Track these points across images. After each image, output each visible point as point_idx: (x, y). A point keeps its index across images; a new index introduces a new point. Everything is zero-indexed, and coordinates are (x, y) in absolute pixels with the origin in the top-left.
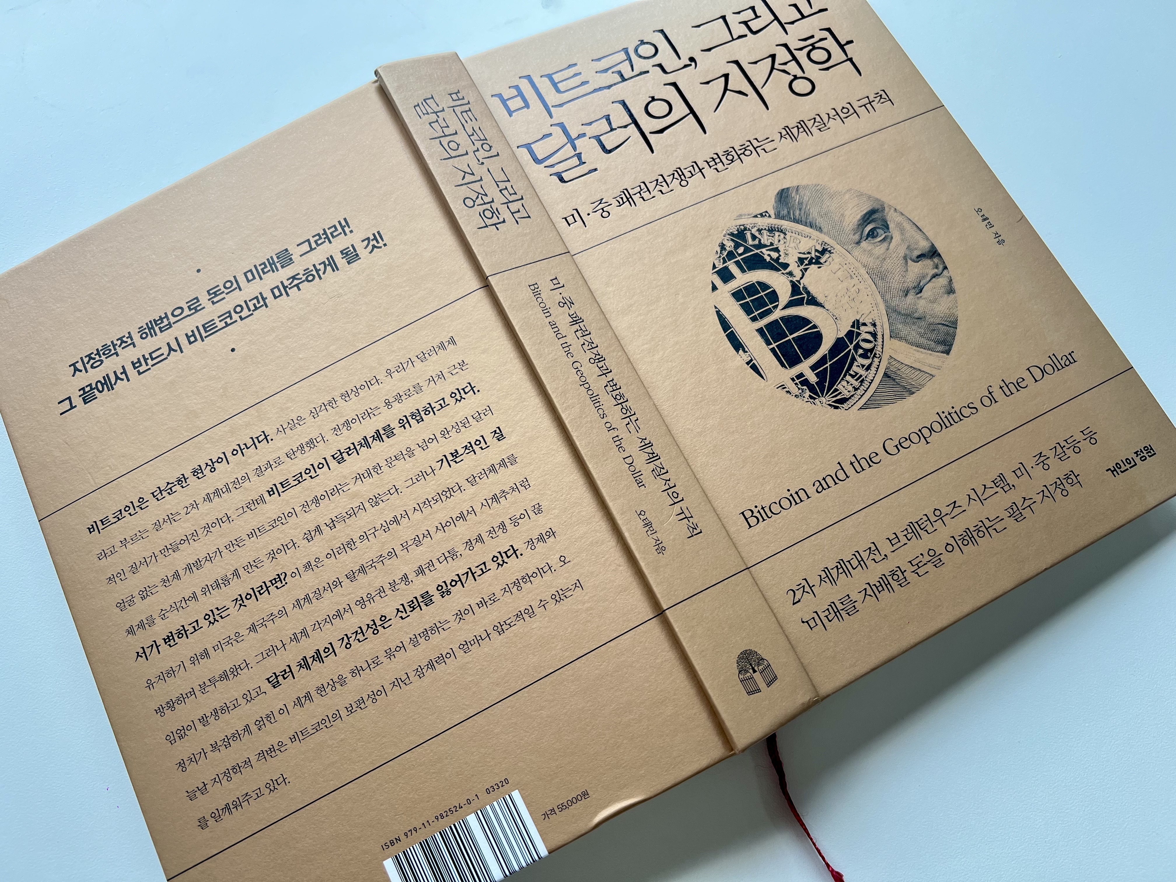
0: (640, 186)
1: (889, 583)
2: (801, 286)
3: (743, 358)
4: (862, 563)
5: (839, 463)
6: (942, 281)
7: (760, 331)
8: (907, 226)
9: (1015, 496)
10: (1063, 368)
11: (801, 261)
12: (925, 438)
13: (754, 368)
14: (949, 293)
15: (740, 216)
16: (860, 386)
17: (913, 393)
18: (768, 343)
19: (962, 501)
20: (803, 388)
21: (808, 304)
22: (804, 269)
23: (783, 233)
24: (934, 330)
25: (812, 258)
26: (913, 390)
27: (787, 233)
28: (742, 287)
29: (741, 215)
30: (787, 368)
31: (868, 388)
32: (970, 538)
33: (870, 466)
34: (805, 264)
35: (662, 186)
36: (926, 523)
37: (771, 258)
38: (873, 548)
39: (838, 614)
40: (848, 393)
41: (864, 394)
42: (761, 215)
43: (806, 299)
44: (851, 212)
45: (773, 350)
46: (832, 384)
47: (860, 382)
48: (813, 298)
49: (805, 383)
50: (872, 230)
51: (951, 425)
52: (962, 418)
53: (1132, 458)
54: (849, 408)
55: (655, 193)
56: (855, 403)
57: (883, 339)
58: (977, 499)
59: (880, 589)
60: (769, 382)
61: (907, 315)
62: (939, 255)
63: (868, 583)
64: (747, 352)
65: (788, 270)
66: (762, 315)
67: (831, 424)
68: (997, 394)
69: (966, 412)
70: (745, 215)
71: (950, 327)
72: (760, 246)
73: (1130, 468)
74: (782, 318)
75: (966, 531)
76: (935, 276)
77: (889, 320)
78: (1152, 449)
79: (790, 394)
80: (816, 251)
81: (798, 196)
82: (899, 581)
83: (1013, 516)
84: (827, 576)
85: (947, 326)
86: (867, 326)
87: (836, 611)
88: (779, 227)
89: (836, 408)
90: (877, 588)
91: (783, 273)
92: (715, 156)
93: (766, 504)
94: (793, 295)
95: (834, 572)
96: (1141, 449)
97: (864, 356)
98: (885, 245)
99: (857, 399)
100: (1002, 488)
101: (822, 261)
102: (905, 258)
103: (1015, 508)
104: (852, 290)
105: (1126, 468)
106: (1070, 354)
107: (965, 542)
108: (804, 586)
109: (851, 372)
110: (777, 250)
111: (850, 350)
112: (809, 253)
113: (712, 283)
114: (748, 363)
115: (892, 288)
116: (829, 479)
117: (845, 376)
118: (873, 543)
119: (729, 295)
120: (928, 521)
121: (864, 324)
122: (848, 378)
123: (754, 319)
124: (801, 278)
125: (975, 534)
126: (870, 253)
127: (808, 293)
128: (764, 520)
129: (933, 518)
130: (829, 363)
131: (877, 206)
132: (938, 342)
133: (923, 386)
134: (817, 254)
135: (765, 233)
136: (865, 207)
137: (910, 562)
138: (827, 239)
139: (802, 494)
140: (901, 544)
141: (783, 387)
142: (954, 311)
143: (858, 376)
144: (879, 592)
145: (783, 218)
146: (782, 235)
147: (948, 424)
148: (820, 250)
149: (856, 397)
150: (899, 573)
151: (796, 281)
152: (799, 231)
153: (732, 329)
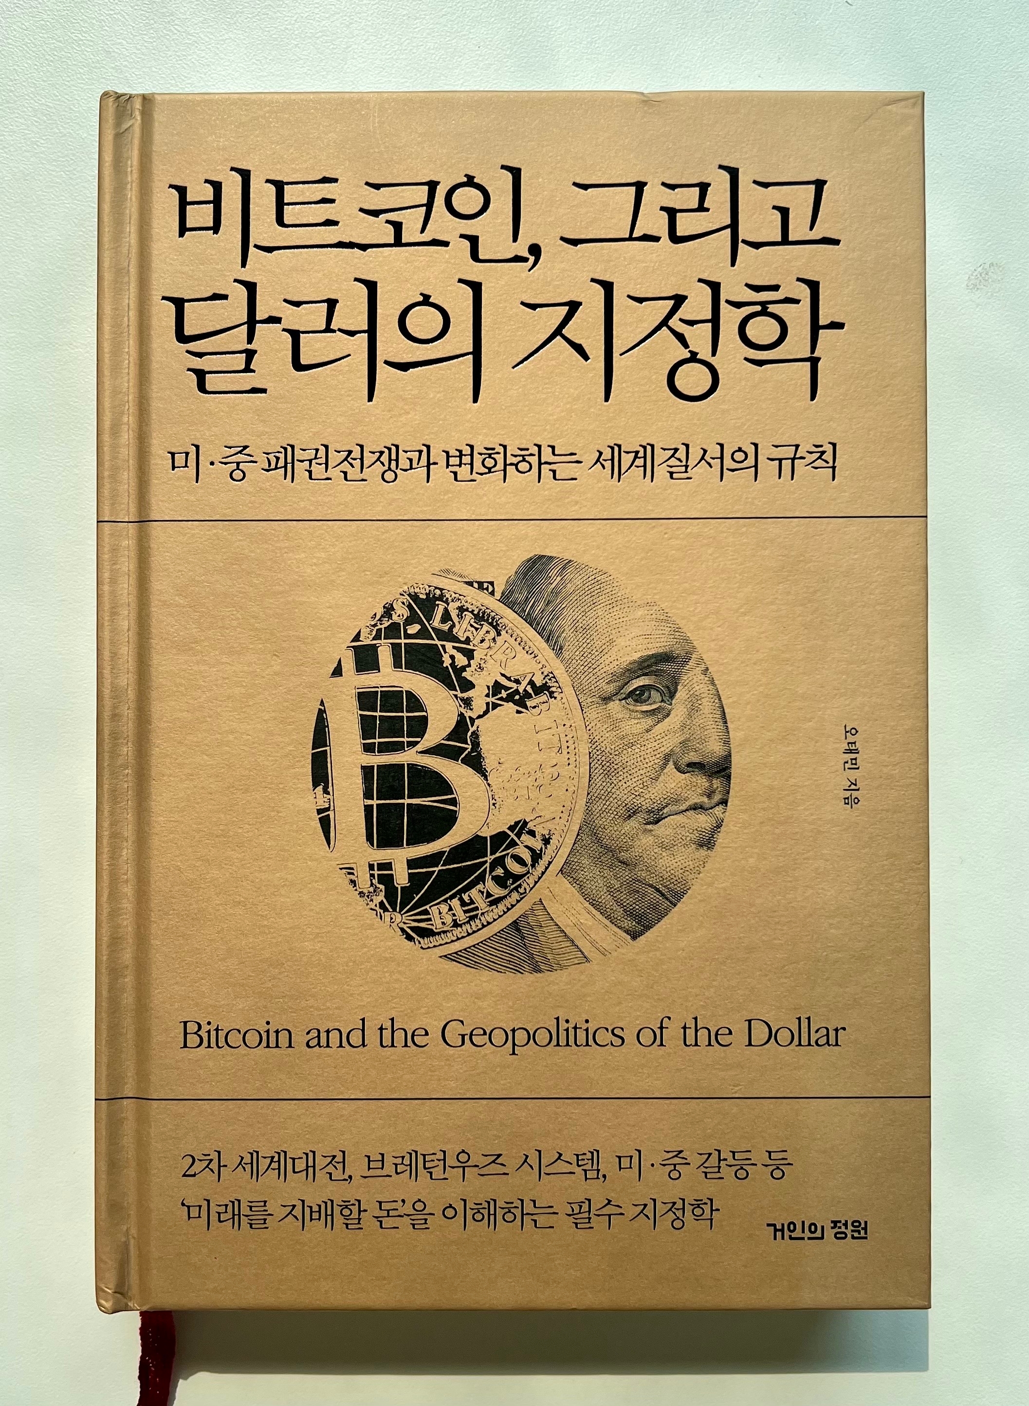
0: (317, 450)
1: (332, 1215)
2: (472, 730)
3: (317, 800)
4: (311, 1170)
5: (363, 1020)
6: (703, 821)
7: (367, 771)
8: (707, 706)
9: (597, 1193)
10: (809, 1044)
11: (497, 687)
12: (514, 1044)
13: (325, 824)
14: (701, 846)
15: (446, 572)
16: (464, 923)
17: (540, 971)
18: (368, 795)
19: (512, 1161)
20: (378, 885)
21: (464, 761)
22: (493, 703)
23: (496, 630)
24: (638, 892)
25: (517, 692)
26: (543, 967)
27: (503, 633)
28: (379, 690)
29: (448, 571)
30: (373, 845)
31: (474, 932)
32: (489, 1215)
33: (406, 1045)
34: (499, 696)
35: (353, 467)
36: (436, 1163)
37: (453, 664)
38: (339, 1158)
39: (236, 1218)
40: (441, 926)
41: (463, 937)
42: (481, 584)
43: (466, 752)
44: (628, 643)
45: (368, 809)
46: (427, 899)
47: (470, 917)
48: (479, 756)
49: (387, 881)
50: (643, 688)
51: (568, 1045)
52: (591, 1042)
53: (823, 1227)
54: (429, 948)
55: (335, 473)
56: (441, 945)
57: (547, 868)
58: (536, 1168)
59: (315, 1216)
60: (335, 854)
61: (609, 849)
62: (728, 777)
63: (303, 1201)
64: (328, 793)
65: (465, 695)
66: (385, 748)
67: (386, 959)
68: (673, 1032)
69: (604, 1037)
70: (454, 573)
71: (667, 899)
72: (448, 636)
73: (809, 1238)
74: (411, 766)
75: (489, 1203)
76: (695, 808)
77: (575, 843)
78: (865, 1229)
79: (355, 886)
80: (531, 683)
81: (559, 578)
82: (348, 1219)
83: (575, 1216)
84: (252, 1163)
85: (663, 895)
86: (535, 837)
87: (236, 1212)
88: (497, 617)
89: (409, 938)
90: (311, 1212)
91: (456, 696)
92: (466, 450)
93: (225, 1026)
94: (449, 737)
95: (264, 1164)
96: (846, 1221)
97: (500, 882)
98: (650, 721)
99: (449, 941)
100: (585, 1171)
101: (529, 703)
102: (667, 758)
103: (585, 1207)
104: (548, 770)
105: (802, 1235)
106: (837, 1030)
107: (478, 1217)
108: (211, 1160)
109: (466, 897)
110: (469, 654)
111: (486, 861)
112: (517, 682)
113: (340, 661)
114: (319, 811)
115: (614, 796)
116: (334, 1036)
117: (452, 897)
118: (344, 1152)
119: (354, 692)
120: (442, 1162)
121: (532, 833)
122: (455, 903)
123: (368, 749)
124: (480, 717)
125: (500, 1213)
126: (615, 725)
127: (476, 745)
128: (209, 1046)
129: (451, 1161)
130: (440, 868)
131: (678, 651)
132: (631, 914)
133: (562, 967)
134: (529, 689)
135: (468, 616)
136: (658, 645)
137: (380, 1203)
138: (560, 671)
139: (283, 1037)
140: (384, 1172)
141: (350, 871)
142: (691, 877)
143: (472, 906)
144: (311, 1219)
145: (511, 605)
146: (493, 633)
147: (563, 1042)
148: (538, 683)
149: (450, 937)
150: (355, 1209)
151: (470, 717)
152: (525, 638)
153: (328, 748)
